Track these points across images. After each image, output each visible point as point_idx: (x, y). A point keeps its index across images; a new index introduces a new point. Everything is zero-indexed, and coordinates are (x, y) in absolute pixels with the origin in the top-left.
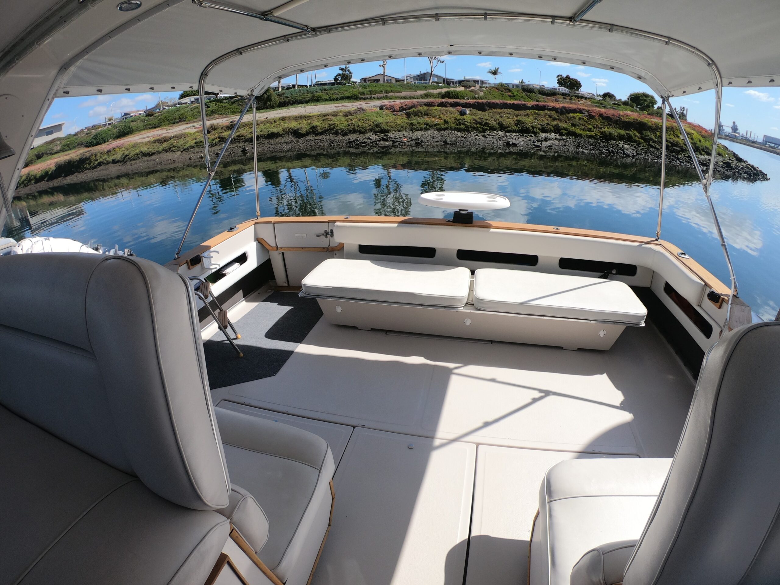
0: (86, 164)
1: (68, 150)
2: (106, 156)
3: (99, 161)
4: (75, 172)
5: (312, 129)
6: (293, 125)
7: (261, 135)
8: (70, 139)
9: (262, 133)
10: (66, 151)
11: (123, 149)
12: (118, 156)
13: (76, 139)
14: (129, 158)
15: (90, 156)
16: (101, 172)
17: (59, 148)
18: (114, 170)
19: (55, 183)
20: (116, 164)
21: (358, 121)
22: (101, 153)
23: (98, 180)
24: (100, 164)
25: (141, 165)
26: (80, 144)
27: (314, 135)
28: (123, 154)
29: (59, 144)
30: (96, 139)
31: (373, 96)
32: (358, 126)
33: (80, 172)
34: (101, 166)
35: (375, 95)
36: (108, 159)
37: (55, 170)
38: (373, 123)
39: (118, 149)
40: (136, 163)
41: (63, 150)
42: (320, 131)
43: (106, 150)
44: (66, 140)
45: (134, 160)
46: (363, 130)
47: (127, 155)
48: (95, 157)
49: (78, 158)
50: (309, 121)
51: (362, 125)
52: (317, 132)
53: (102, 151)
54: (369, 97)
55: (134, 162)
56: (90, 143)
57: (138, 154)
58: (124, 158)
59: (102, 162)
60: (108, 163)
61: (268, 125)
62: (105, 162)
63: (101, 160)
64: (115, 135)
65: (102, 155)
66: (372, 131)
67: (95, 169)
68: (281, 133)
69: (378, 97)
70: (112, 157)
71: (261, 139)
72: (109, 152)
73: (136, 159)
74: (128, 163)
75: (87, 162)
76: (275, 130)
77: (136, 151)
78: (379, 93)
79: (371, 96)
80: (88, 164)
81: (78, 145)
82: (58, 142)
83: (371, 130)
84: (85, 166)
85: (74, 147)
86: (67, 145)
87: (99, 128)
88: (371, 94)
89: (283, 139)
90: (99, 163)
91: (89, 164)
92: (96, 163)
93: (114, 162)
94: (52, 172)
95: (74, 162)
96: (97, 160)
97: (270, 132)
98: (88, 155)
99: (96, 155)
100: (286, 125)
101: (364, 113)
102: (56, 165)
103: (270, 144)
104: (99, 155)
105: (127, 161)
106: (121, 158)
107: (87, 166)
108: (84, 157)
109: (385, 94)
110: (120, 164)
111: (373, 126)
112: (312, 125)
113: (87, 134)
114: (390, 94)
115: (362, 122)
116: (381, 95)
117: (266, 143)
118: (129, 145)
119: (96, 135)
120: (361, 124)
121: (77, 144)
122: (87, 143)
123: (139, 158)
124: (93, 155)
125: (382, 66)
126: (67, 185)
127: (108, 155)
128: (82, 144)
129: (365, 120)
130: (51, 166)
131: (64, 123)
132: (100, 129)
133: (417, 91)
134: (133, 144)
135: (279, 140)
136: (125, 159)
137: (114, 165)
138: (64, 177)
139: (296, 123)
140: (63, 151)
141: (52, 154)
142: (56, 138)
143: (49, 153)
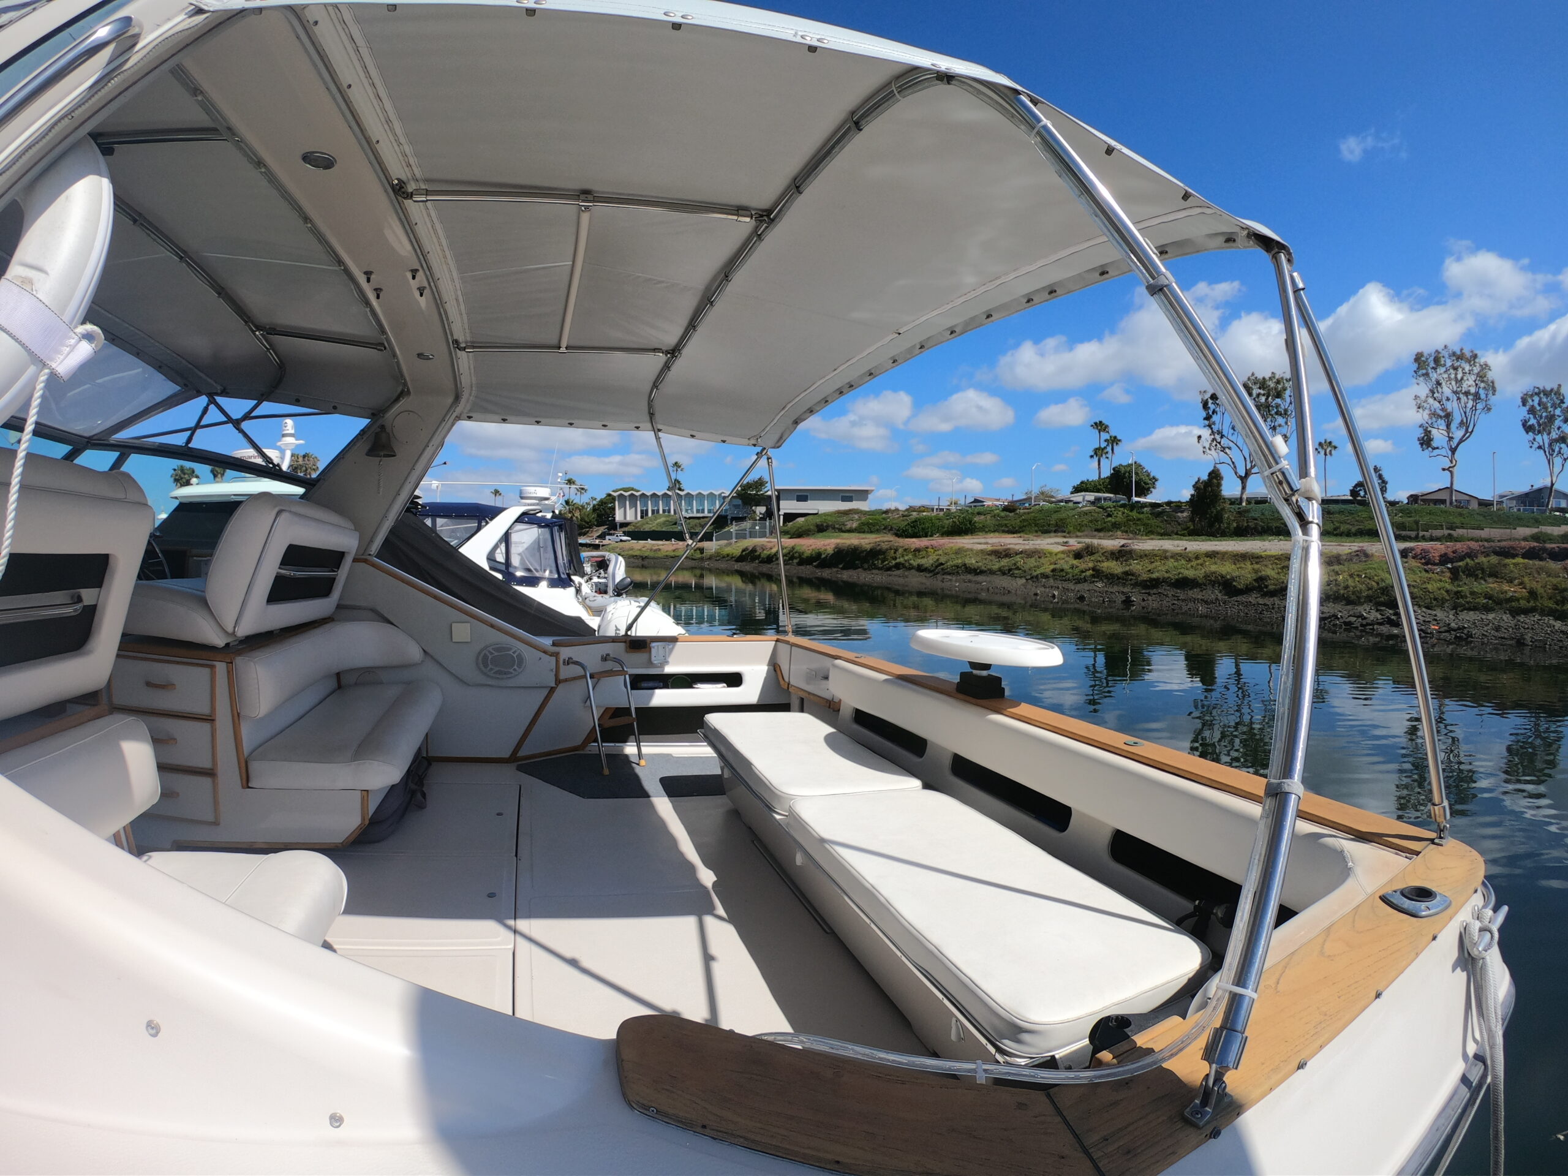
0: (878, 560)
1: (868, 532)
2: (910, 556)
3: (898, 560)
4: (859, 568)
5: (1258, 583)
6: (1227, 569)
8: (874, 517)
10: (864, 532)
11: (940, 552)
12: (927, 562)
13: (884, 519)
14: (942, 569)
15: (887, 550)
16: (896, 579)
17: (855, 525)
18: (916, 580)
19: (826, 573)
20: (922, 574)
21: (1348, 577)
22: (905, 550)
23: (889, 589)
24: (898, 566)
25: (955, 584)
26: (888, 529)
27: (1259, 595)
28: (938, 560)
29: (857, 520)
30: (914, 527)
31: (1421, 534)
32: (1346, 587)
33: (865, 569)
34: (898, 569)
35: (1427, 531)
36: (912, 562)
37: (833, 555)
39: (932, 551)
40: (951, 580)
41: (859, 530)
43: (913, 547)
44: (868, 517)
45: (950, 574)
46: (1353, 597)
47: (942, 564)
48: (895, 553)
49: (868, 547)
50: (1256, 566)
51: (1355, 587)
53: (906, 547)
54: (1413, 534)
55: (949, 577)
56: (904, 531)
57: (958, 567)
58: (937, 567)
59: (903, 564)
60: (911, 568)
62: (907, 564)
63: (901, 560)
64: (946, 529)
65: (905, 553)
66: (1371, 601)
67: (889, 572)
70: (920, 560)
72: (917, 550)
73: (954, 574)
74: (939, 577)
75: (880, 557)
76: (1190, 573)
77: (957, 561)
80: (880, 561)
81: (884, 529)
82: (856, 517)
83: (1369, 599)
84: (876, 562)
85: (877, 530)
86: (868, 524)
87: (924, 512)
89: (1201, 593)
90: (896, 564)
91: (883, 562)
92: (894, 562)
93: (920, 569)
94: (827, 556)
95: (862, 552)
96: (895, 559)
98: (884, 546)
99: (896, 551)
100: (1213, 568)
101: (1365, 561)
102: (836, 548)
103: (1176, 598)
104: (900, 550)
105: (938, 573)
106: (932, 565)
107: (879, 563)
108: (878, 548)
110: (928, 575)
111: (1376, 590)
112: (1260, 574)
113: (904, 516)
114: (1458, 532)
115: (1357, 579)
117: (1170, 595)
118: (952, 548)
119: (916, 521)
120: (1353, 584)
121: (883, 527)
122: (898, 530)
123: (958, 572)
124: (891, 549)
126: (842, 581)
127: (915, 555)
128: (891, 529)
129: (1363, 576)
130: (828, 547)
131: (872, 491)
132: (924, 514)
134: (957, 547)
135: (1194, 593)
136: (937, 570)
137: (917, 574)
138: (843, 569)
139: (1233, 566)
140: (859, 532)
141: (841, 531)
142: (854, 509)
143: (837, 528)
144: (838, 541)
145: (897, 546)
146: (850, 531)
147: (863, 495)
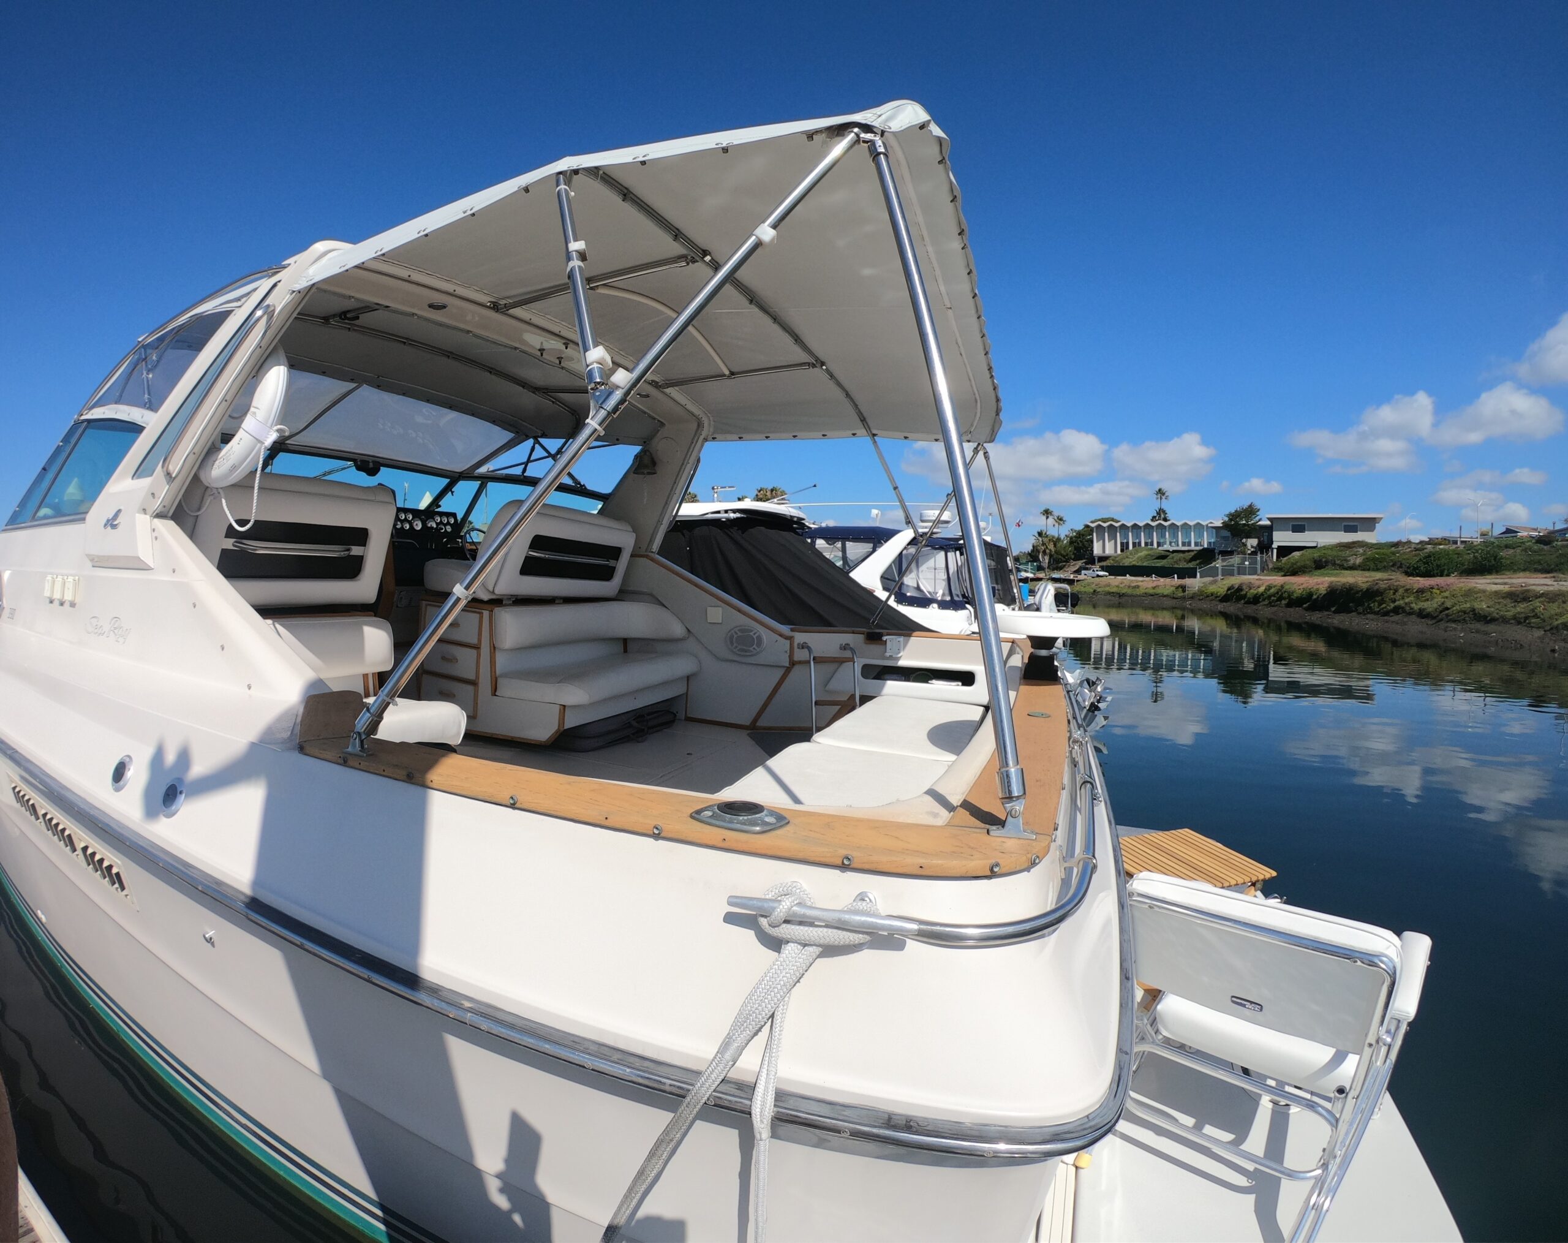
17: (1359, 561)
26: (1397, 565)
29: (1362, 555)
30: (1427, 563)
34: (1397, 613)
36: (1413, 605)
37: (1325, 595)
39: (1438, 592)
40: (1455, 629)
41: (1363, 567)
43: (1416, 586)
44: (1375, 551)
45: (1454, 621)
48: (1394, 594)
49: (1365, 586)
55: (1454, 625)
56: (1415, 569)
57: (1465, 612)
58: (1441, 612)
64: (1466, 567)
70: (1423, 603)
72: (1421, 591)
73: (1459, 621)
74: (1443, 625)
75: (1377, 599)
77: (1465, 606)
80: (1376, 604)
81: (1393, 566)
84: (1372, 605)
85: (1385, 567)
86: (1374, 560)
87: (1441, 544)
92: (1392, 605)
93: (1422, 614)
94: (1318, 597)
95: (1358, 592)
96: (1394, 601)
98: (1383, 585)
99: (1396, 591)
105: (1441, 620)
127: (1417, 598)
128: (1401, 567)
130: (1321, 586)
131: (1382, 518)
132: (1441, 547)
138: (1335, 612)
140: (1364, 570)
141: (1343, 568)
142: (1358, 542)
143: (1338, 565)
144: (1333, 579)
145: (1397, 586)
146: (1353, 568)
147: (1369, 523)
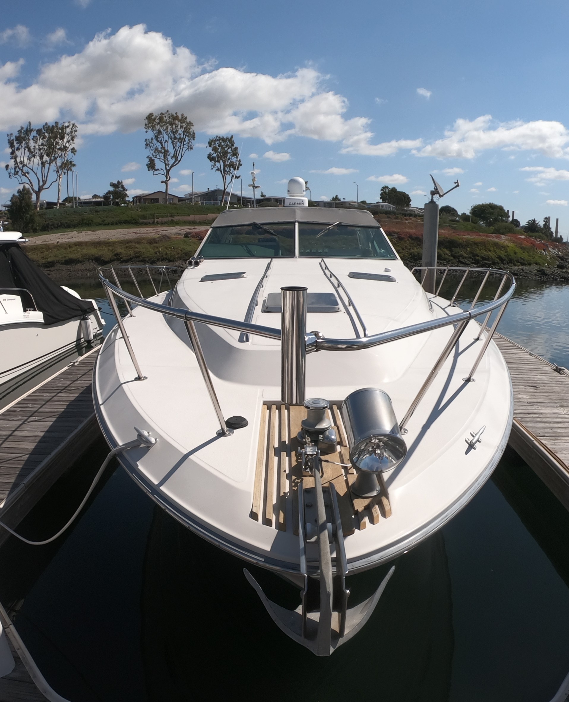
7: (57, 261)
9: (57, 259)
21: (165, 249)
27: (118, 263)
31: (156, 220)
32: (166, 254)
35: (158, 219)
38: (181, 251)
42: (125, 258)
46: (172, 259)
50: (111, 248)
51: (171, 253)
52: (122, 260)
54: (151, 221)
61: (62, 250)
66: (181, 259)
68: (80, 260)
69: (162, 221)
71: (57, 265)
76: (73, 256)
78: (163, 217)
79: (154, 221)
88: (154, 219)
89: (82, 266)
97: (67, 258)
100: (85, 251)
101: (169, 241)
103: (69, 271)
109: (170, 219)
111: (182, 254)
112: (116, 252)
114: (176, 218)
115: (170, 250)
116: (165, 219)
117: (64, 270)
120: (169, 252)
125: (165, 182)
129: (172, 248)
133: (209, 214)
135: (79, 266)
